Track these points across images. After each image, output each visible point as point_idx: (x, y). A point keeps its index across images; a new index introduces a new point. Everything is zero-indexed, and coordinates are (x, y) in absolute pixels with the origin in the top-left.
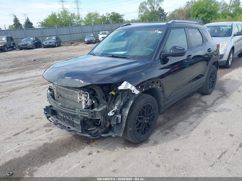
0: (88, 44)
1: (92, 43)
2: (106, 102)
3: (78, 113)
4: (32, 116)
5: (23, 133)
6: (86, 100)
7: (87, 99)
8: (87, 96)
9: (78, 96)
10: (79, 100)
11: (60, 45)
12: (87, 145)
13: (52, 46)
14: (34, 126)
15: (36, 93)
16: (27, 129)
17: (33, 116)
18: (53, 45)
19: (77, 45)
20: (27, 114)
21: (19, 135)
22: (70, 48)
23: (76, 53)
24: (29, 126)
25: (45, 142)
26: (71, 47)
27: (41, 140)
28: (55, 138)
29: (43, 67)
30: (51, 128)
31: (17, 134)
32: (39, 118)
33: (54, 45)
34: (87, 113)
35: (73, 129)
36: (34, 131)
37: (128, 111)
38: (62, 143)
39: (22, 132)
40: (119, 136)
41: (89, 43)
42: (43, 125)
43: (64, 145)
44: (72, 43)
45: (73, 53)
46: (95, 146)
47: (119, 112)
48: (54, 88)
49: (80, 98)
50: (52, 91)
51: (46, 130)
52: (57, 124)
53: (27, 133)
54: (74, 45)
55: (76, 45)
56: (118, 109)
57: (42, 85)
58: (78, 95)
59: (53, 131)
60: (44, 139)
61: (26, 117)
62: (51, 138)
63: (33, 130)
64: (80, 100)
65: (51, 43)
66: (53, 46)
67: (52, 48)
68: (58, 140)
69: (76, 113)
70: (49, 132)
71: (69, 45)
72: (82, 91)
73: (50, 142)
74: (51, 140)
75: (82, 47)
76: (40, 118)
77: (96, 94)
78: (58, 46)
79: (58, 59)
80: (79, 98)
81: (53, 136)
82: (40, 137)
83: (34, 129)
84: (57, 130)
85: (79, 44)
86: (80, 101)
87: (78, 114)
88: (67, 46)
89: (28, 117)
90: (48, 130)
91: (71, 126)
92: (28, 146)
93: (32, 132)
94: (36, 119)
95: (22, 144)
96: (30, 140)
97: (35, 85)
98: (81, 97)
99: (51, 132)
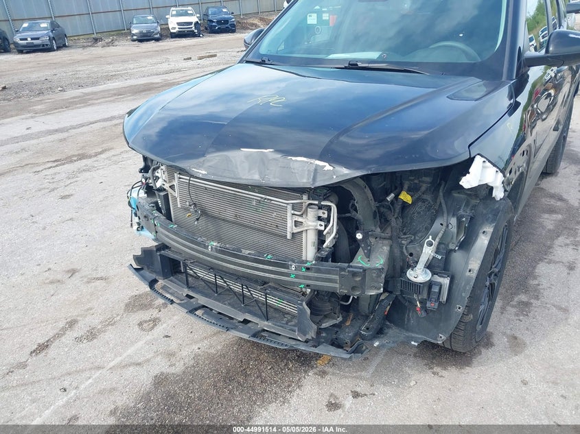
0: (141, 41)
1: (152, 40)
2: (381, 229)
3: (296, 278)
4: (68, 271)
5: (63, 339)
6: (322, 228)
7: (326, 227)
8: (326, 216)
9: (289, 215)
10: (290, 228)
11: (65, 46)
12: (306, 372)
13: (41, 48)
14: (91, 309)
15: (53, 190)
16: (72, 324)
17: (73, 272)
18: (43, 45)
19: (111, 44)
20: (51, 266)
21: (52, 352)
22: (94, 52)
23: (119, 67)
24: (73, 313)
25: (156, 371)
26: (97, 51)
27: (139, 364)
28: (184, 353)
29: (39, 107)
30: (154, 313)
31: (43, 347)
32: (98, 279)
33: (47, 45)
34: (337, 277)
35: (268, 326)
36: (100, 331)
37: (479, 262)
38: (217, 371)
39: (58, 336)
40: (433, 341)
41: (145, 38)
42: (122, 306)
43: (228, 378)
44: (96, 40)
45: (110, 68)
46: (333, 374)
47: (441, 265)
48: (172, 187)
49: (297, 224)
50: (162, 194)
51: (140, 324)
52: (196, 309)
53: (79, 340)
54: (104, 46)
55: (108, 45)
56: (440, 257)
57: (60, 165)
58: (290, 211)
59: (165, 325)
60: (148, 360)
61: (51, 278)
62: (171, 355)
63: (93, 325)
64: (296, 230)
65: (38, 39)
66: (46, 47)
67: (44, 55)
68: (196, 357)
69: (288, 275)
70: (153, 328)
71: (90, 44)
72: (305, 197)
73: (172, 370)
74: (173, 360)
75: (127, 50)
76: (101, 279)
77: (353, 205)
78: (59, 48)
79: (75, 84)
80: (290, 223)
81: (173, 345)
82: (130, 351)
83: (95, 321)
84: (175, 318)
85: (116, 43)
86: (293, 234)
87: (297, 280)
88: (84, 47)
89: (59, 277)
90: (146, 322)
91: (254, 314)
92: (101, 392)
93: (92, 335)
94: (88, 282)
95: (77, 388)
96: (99, 368)
97: (38, 165)
98: (300, 219)
99: (159, 330)
